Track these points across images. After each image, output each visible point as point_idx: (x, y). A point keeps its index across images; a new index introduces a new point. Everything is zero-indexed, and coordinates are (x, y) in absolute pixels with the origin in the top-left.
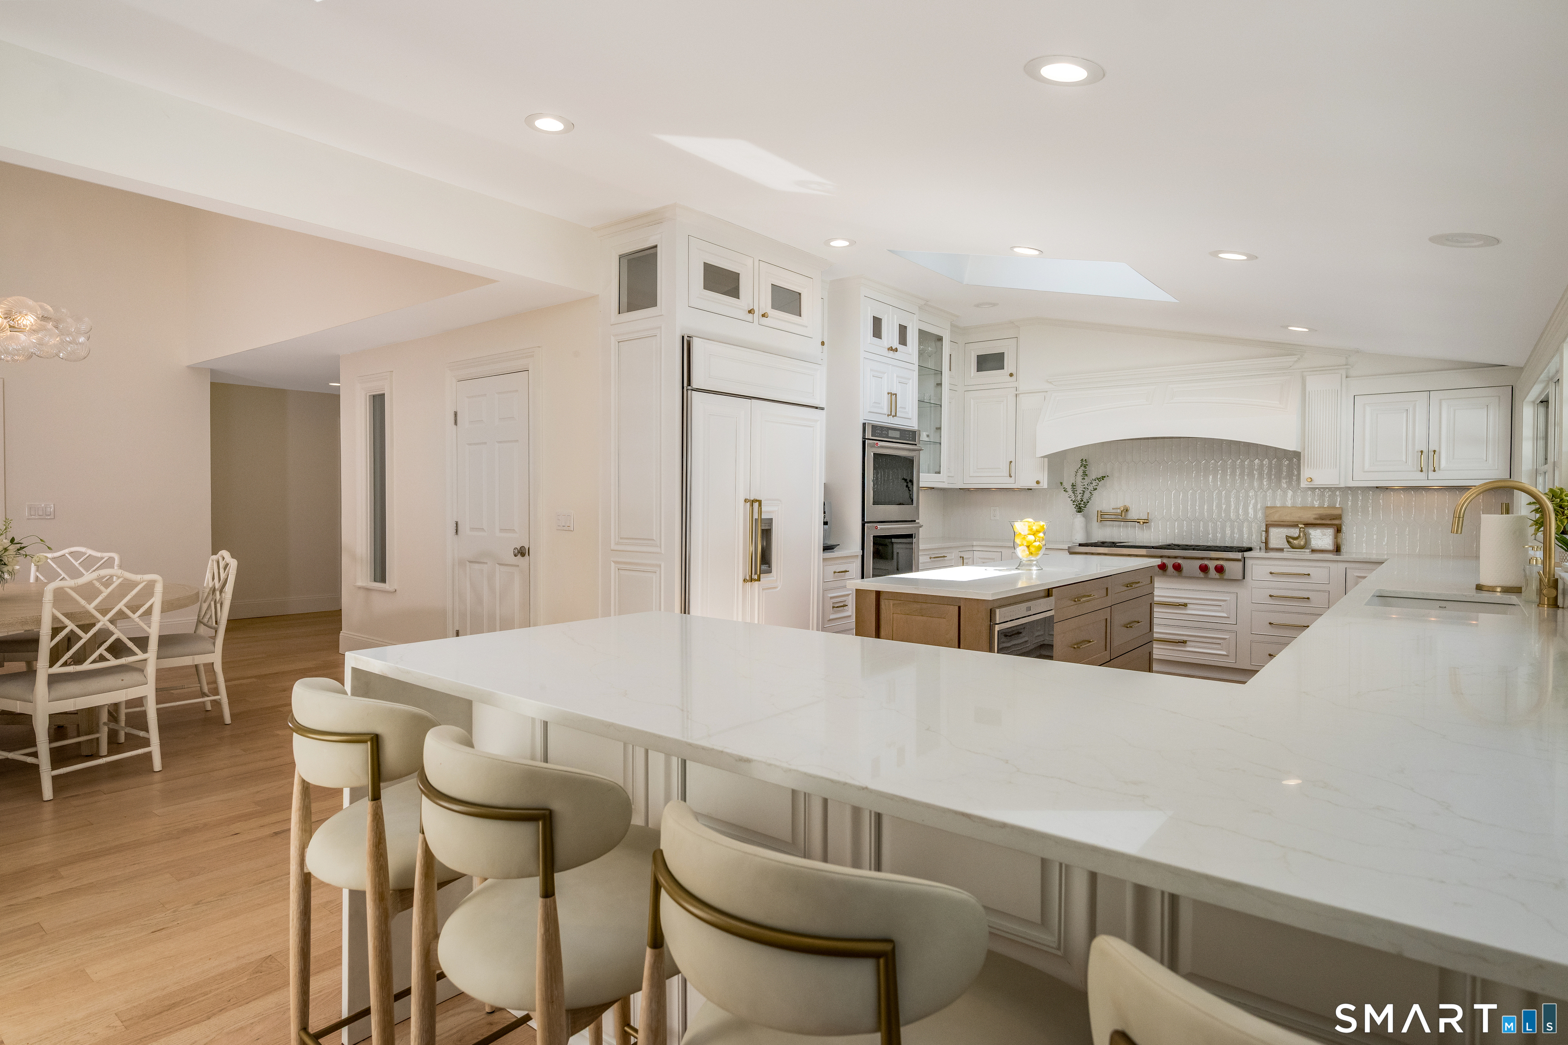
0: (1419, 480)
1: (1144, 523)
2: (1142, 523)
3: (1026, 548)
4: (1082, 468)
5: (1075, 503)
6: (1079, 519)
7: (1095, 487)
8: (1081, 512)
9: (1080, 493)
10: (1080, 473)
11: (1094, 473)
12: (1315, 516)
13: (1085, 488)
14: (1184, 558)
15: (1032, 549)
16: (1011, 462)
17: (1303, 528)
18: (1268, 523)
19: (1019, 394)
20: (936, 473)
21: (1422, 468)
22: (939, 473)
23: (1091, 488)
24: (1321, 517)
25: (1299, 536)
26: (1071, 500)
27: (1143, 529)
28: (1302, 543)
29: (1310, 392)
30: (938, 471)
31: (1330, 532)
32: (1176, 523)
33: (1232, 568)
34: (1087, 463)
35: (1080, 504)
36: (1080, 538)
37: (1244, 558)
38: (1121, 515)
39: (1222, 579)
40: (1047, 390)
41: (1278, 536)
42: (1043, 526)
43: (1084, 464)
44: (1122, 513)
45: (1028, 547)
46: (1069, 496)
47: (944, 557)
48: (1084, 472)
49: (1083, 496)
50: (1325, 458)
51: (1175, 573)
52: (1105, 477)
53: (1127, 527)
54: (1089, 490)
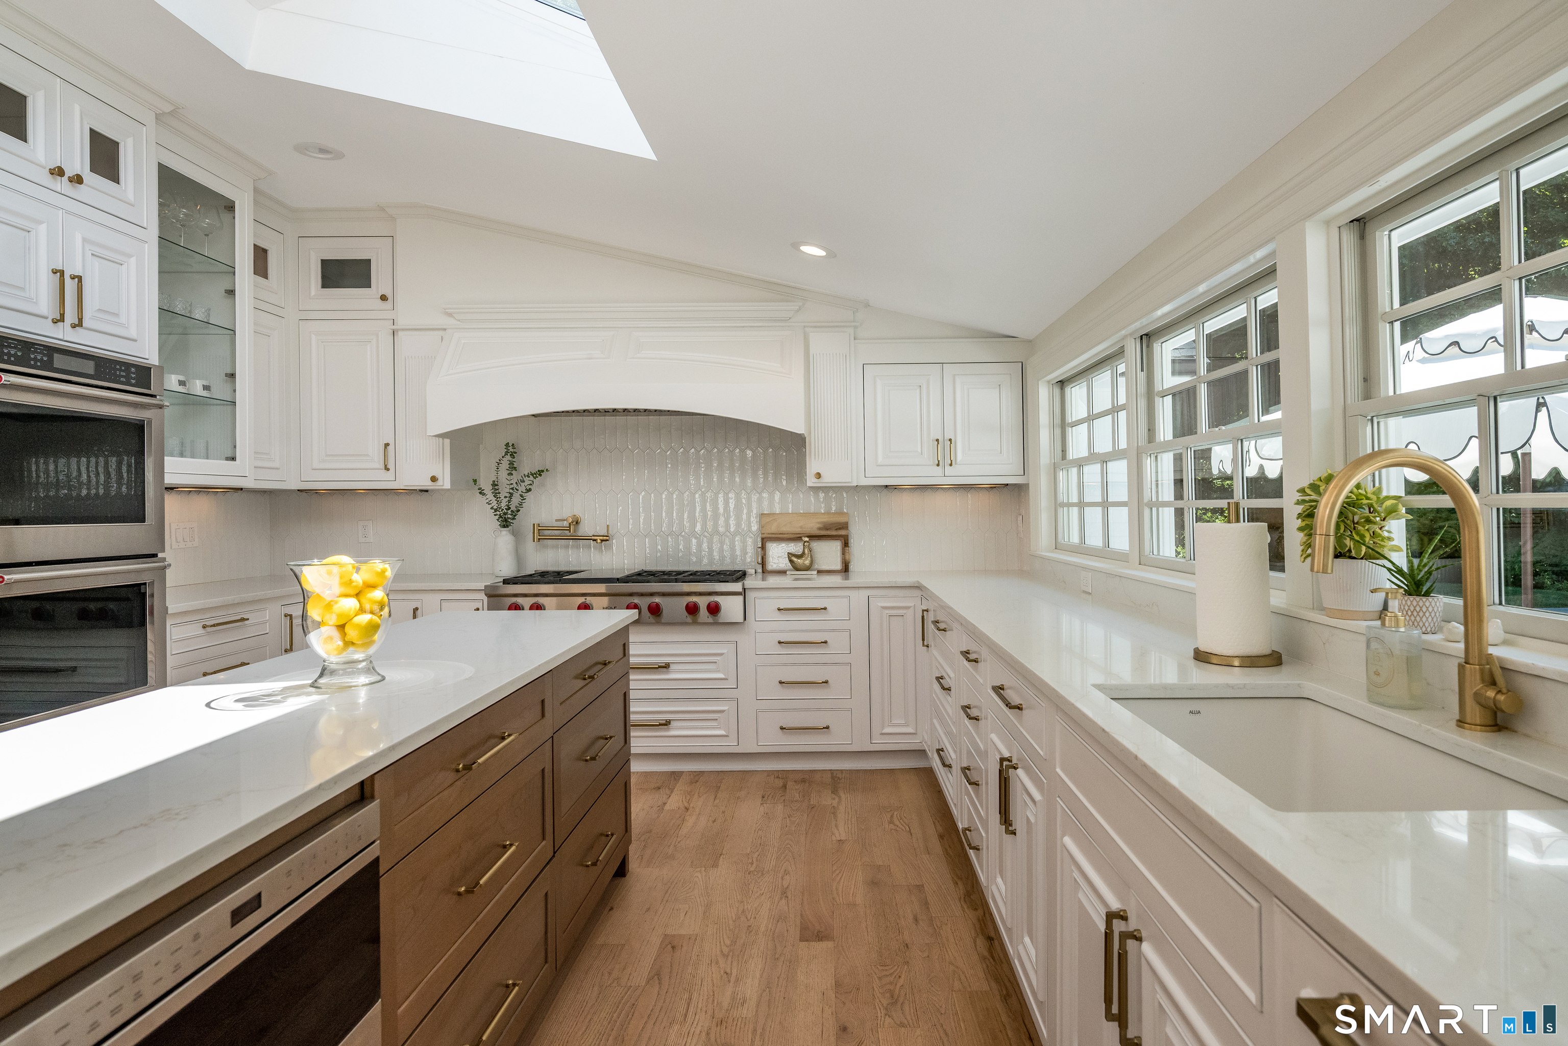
0: (934, 476)
1: (602, 541)
2: (599, 541)
3: (336, 634)
4: (508, 457)
5: (498, 513)
6: (505, 538)
7: (528, 487)
8: (507, 526)
9: (506, 497)
10: (505, 464)
11: (527, 465)
12: (819, 526)
13: (512, 489)
14: (664, 595)
15: (352, 633)
16: (387, 445)
17: (808, 542)
18: (764, 536)
19: (398, 330)
20: (227, 459)
21: (939, 461)
22: (233, 459)
23: (522, 488)
24: (826, 527)
25: (804, 553)
26: (492, 508)
27: (601, 550)
28: (807, 562)
29: (815, 356)
30: (230, 455)
31: (837, 545)
32: (647, 540)
33: (731, 607)
34: (515, 450)
35: (505, 514)
36: (507, 569)
37: (745, 589)
38: (569, 530)
39: (716, 623)
40: (445, 327)
41: (778, 555)
42: (384, 571)
43: (511, 451)
44: (570, 527)
45: (341, 627)
46: (487, 501)
47: (243, 620)
48: (511, 463)
49: (509, 502)
50: (835, 447)
51: (652, 619)
52: (543, 471)
53: (578, 547)
54: (520, 492)
